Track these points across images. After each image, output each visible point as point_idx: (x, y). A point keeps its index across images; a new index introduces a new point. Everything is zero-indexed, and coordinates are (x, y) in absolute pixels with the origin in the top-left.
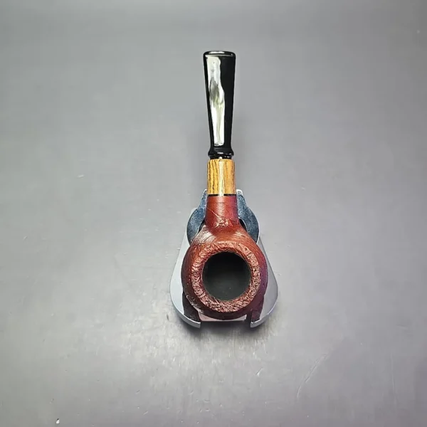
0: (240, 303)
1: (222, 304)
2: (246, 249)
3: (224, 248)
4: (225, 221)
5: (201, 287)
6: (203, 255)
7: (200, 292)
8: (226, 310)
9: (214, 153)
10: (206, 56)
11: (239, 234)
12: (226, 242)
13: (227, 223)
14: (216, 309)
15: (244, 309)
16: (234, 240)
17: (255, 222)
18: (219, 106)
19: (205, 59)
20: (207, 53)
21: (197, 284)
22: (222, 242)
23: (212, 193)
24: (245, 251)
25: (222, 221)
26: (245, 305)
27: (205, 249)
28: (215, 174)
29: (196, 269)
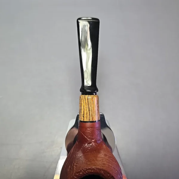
9: (84, 91)
10: (79, 21)
18: (88, 52)
19: (78, 23)
20: (80, 19)
23: (82, 120)
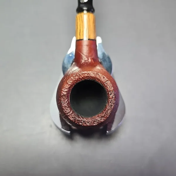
0: (99, 119)
1: (85, 120)
2: (104, 78)
3: (87, 77)
4: (88, 59)
5: (69, 107)
6: (70, 82)
7: (68, 110)
8: (88, 124)
11: (98, 68)
12: (89, 72)
13: (90, 60)
14: (81, 124)
15: (102, 123)
16: (95, 71)
17: (110, 62)
21: (66, 105)
22: (85, 72)
24: (103, 79)
25: (86, 59)
26: (102, 121)
27: (72, 78)
28: (81, 24)
29: (65, 93)
